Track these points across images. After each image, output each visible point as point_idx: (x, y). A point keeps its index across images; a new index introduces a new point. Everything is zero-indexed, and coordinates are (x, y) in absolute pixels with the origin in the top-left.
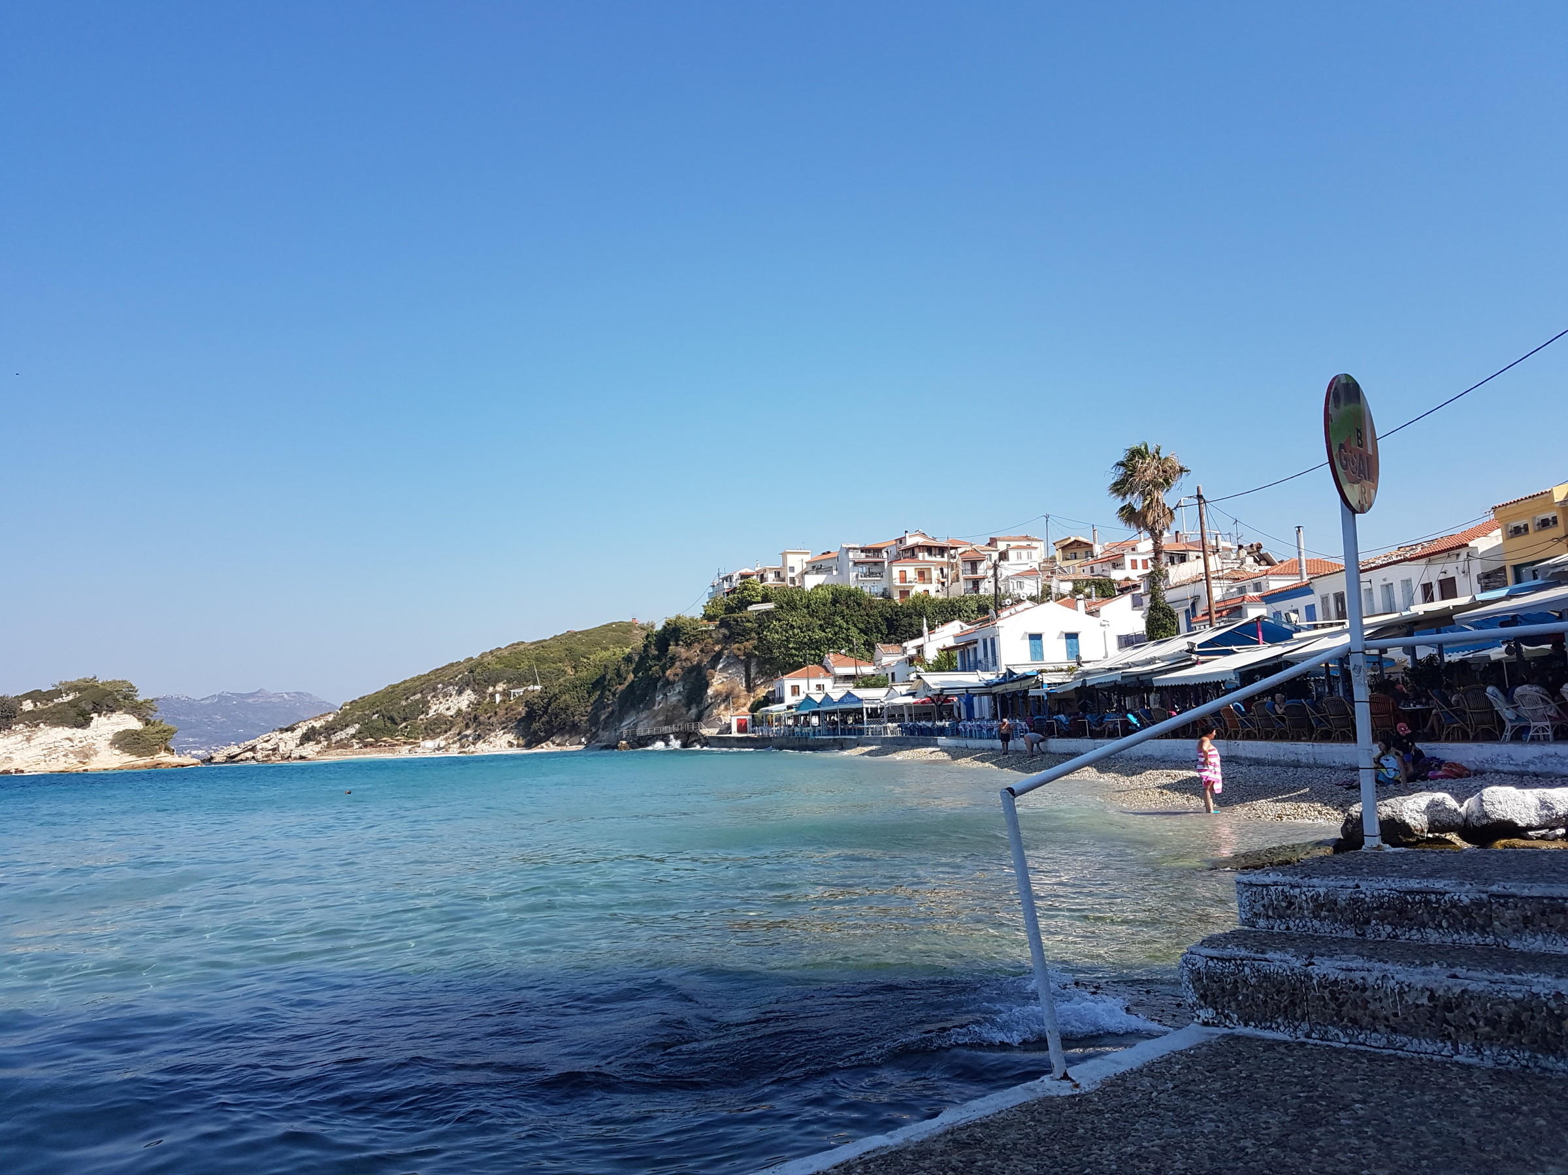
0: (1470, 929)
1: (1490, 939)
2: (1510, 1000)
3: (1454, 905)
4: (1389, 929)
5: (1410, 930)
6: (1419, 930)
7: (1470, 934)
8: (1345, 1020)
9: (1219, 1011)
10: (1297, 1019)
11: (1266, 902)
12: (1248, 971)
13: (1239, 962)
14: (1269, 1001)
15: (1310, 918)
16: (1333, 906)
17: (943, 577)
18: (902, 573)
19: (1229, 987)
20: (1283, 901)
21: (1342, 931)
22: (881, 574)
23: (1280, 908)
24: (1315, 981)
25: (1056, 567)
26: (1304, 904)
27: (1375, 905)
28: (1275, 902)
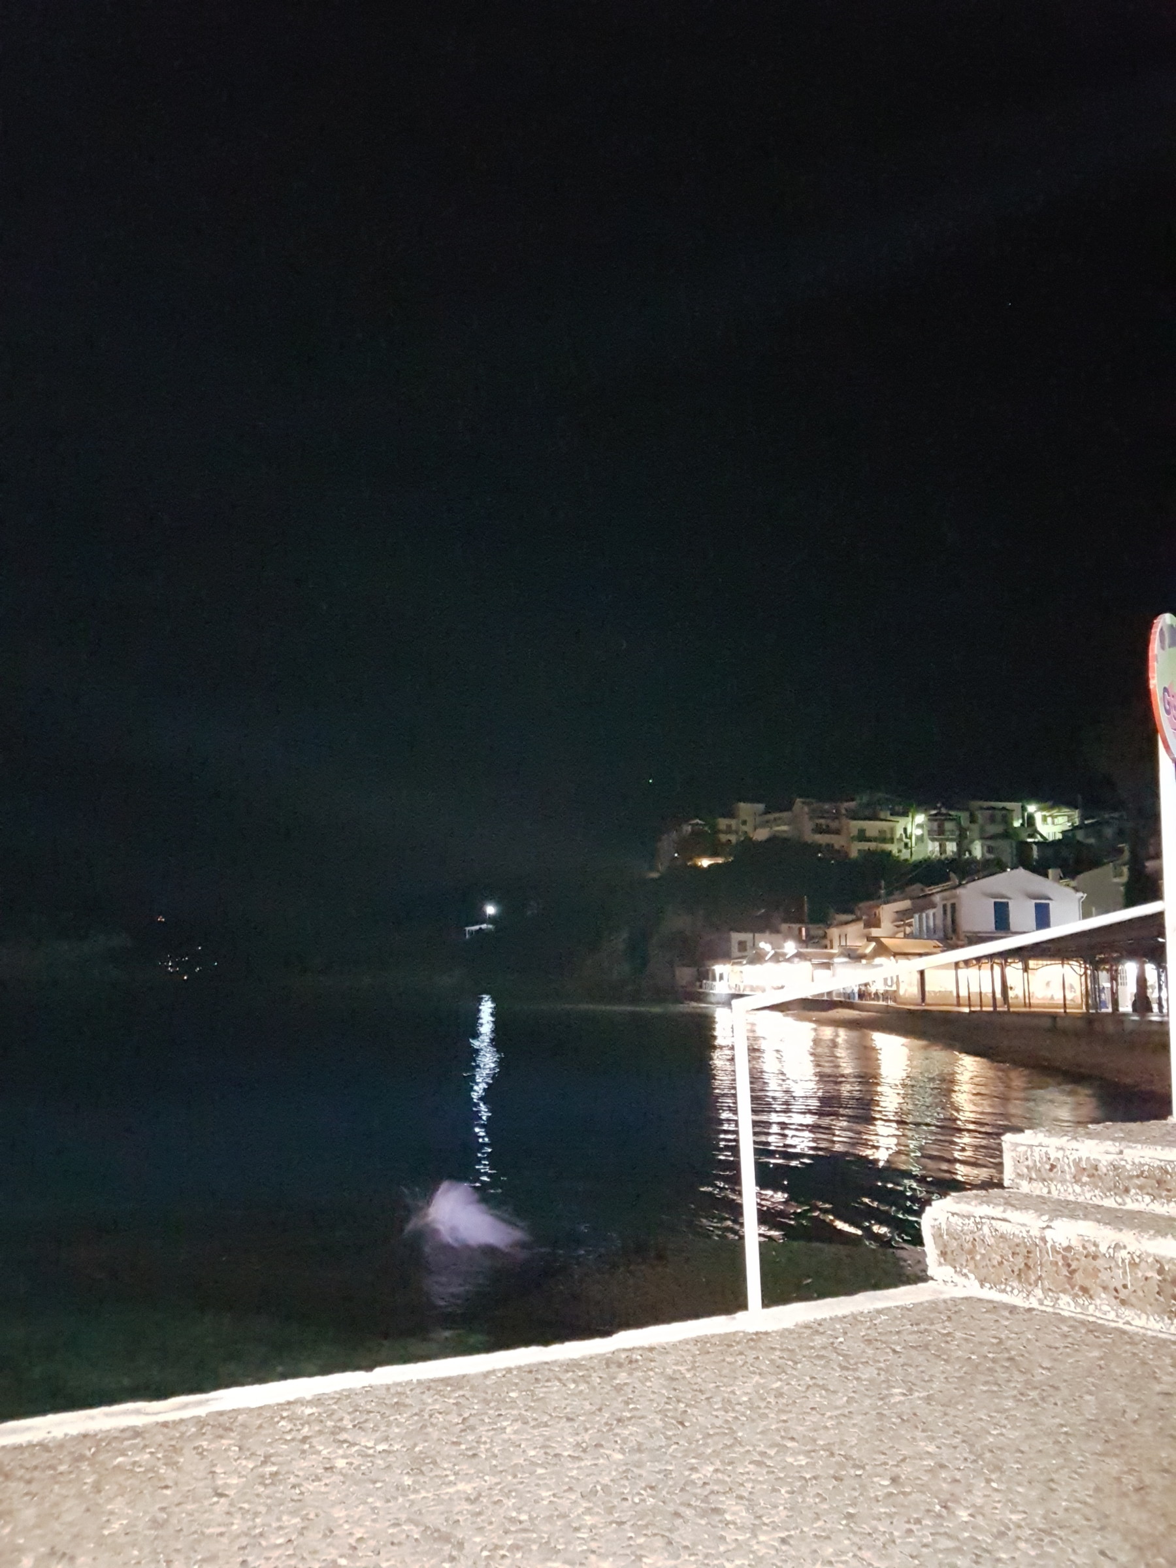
8: (1077, 1288)
9: (958, 1269)
10: (1030, 1284)
11: (1030, 1163)
12: (986, 1230)
13: (978, 1220)
14: (1005, 1262)
15: (1072, 1183)
16: (1094, 1172)
17: (906, 837)
18: (862, 832)
19: (967, 1246)
20: (1046, 1163)
21: (1102, 1198)
22: (837, 832)
23: (1042, 1170)
24: (1049, 1245)
25: (1034, 832)
26: (1066, 1168)
27: (1135, 1173)
28: (1038, 1165)
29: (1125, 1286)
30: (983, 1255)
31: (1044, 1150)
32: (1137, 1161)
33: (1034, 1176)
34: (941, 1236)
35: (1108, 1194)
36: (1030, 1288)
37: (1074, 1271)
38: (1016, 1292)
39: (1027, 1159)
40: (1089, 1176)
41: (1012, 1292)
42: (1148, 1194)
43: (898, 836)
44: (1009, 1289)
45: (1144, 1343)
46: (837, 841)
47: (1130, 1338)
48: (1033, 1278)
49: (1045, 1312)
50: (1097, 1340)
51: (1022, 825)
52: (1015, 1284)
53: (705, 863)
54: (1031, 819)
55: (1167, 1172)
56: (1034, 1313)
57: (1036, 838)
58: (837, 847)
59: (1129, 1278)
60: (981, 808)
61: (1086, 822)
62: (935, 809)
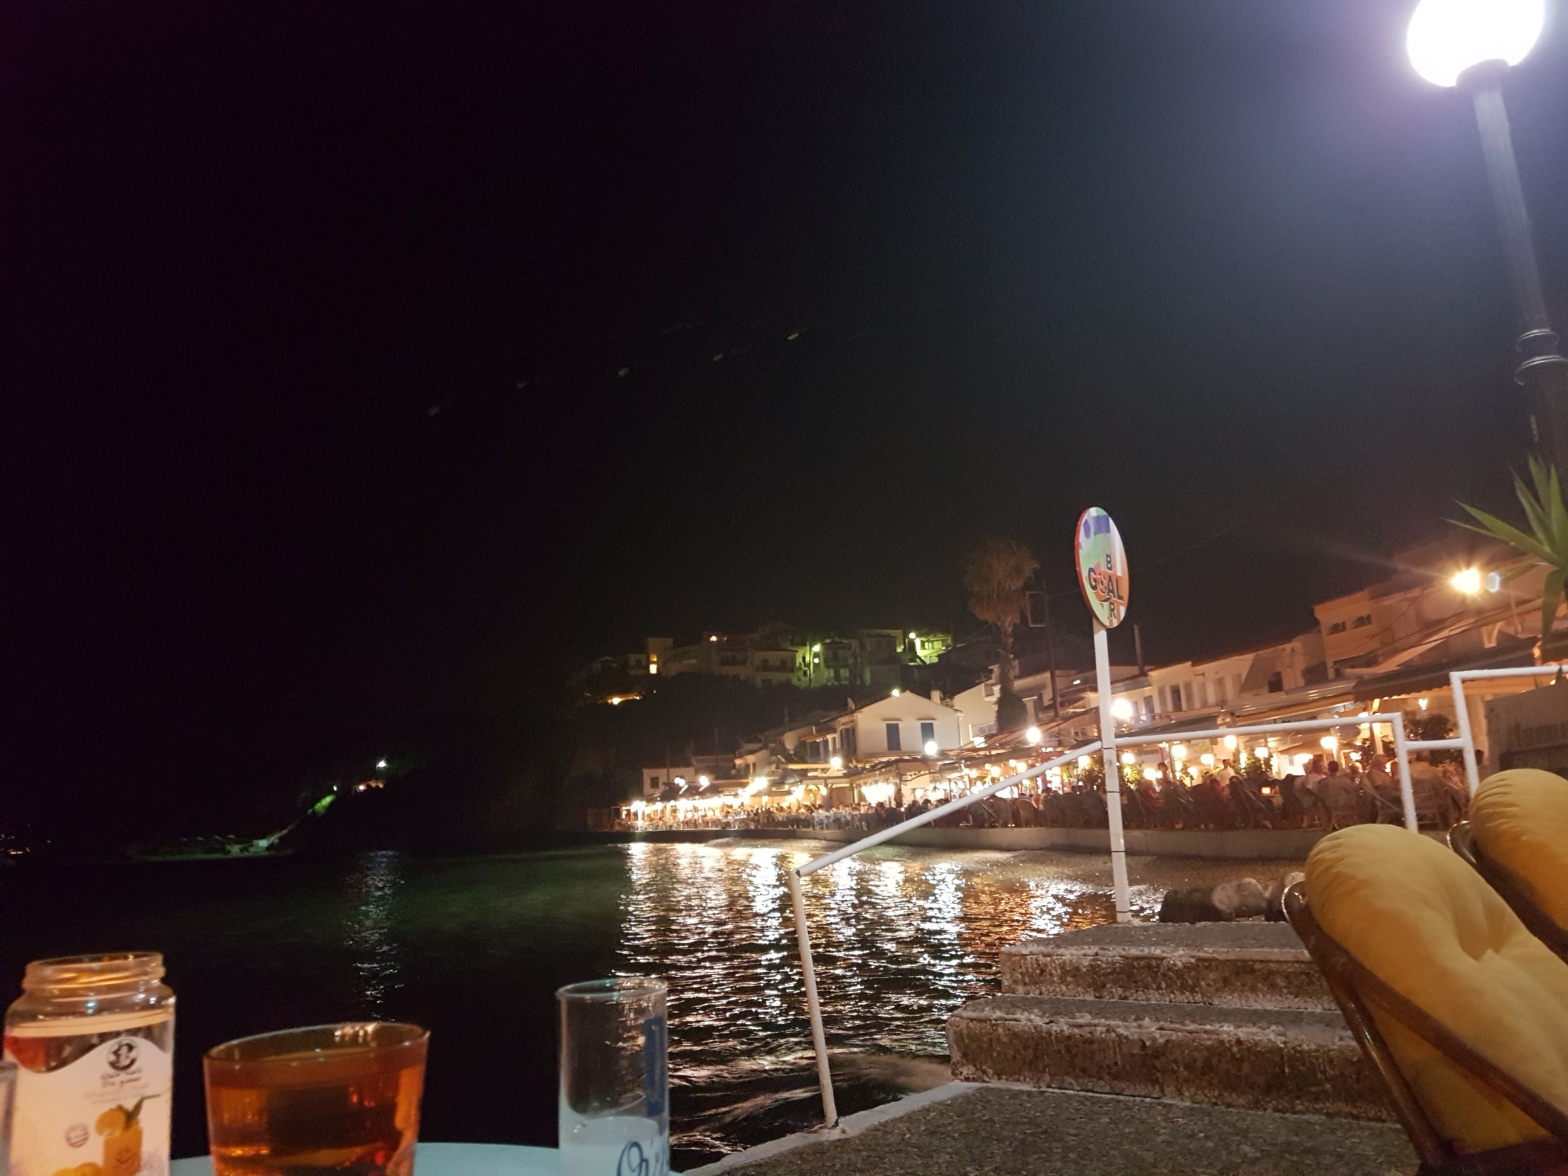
0: (1183, 988)
1: (1198, 997)
2: (1202, 1047)
3: (1170, 969)
4: (1120, 991)
5: (1137, 991)
6: (1143, 991)
7: (1183, 993)
8: (1078, 1070)
9: (978, 1067)
10: (1040, 1072)
11: (1023, 970)
12: (1000, 1030)
13: (994, 1022)
14: (1018, 1056)
15: (1058, 983)
16: (1077, 972)
17: (805, 666)
18: (765, 662)
19: (985, 1046)
20: (1037, 968)
21: (1084, 994)
22: (744, 663)
23: (1035, 975)
24: (1053, 1037)
25: (915, 656)
26: (1054, 972)
27: (1109, 970)
28: (1030, 970)
29: (1116, 1063)
30: (999, 1054)
31: (1034, 957)
32: (1110, 959)
33: (1027, 980)
34: (963, 1040)
35: (1088, 989)
36: (1040, 1075)
37: (1075, 1056)
38: (1028, 1079)
39: (1021, 967)
40: (1072, 977)
41: (1025, 1080)
42: (1120, 987)
43: (798, 665)
44: (1022, 1078)
45: (1137, 1107)
46: (743, 672)
47: (1125, 1104)
48: (1041, 1068)
49: (1053, 1093)
50: (1101, 1110)
51: (904, 650)
52: (1026, 1073)
53: (616, 701)
54: (912, 645)
55: (1134, 967)
56: (1047, 1094)
57: (915, 661)
58: (743, 677)
59: (1119, 1057)
60: (869, 636)
61: (958, 646)
62: (829, 637)
